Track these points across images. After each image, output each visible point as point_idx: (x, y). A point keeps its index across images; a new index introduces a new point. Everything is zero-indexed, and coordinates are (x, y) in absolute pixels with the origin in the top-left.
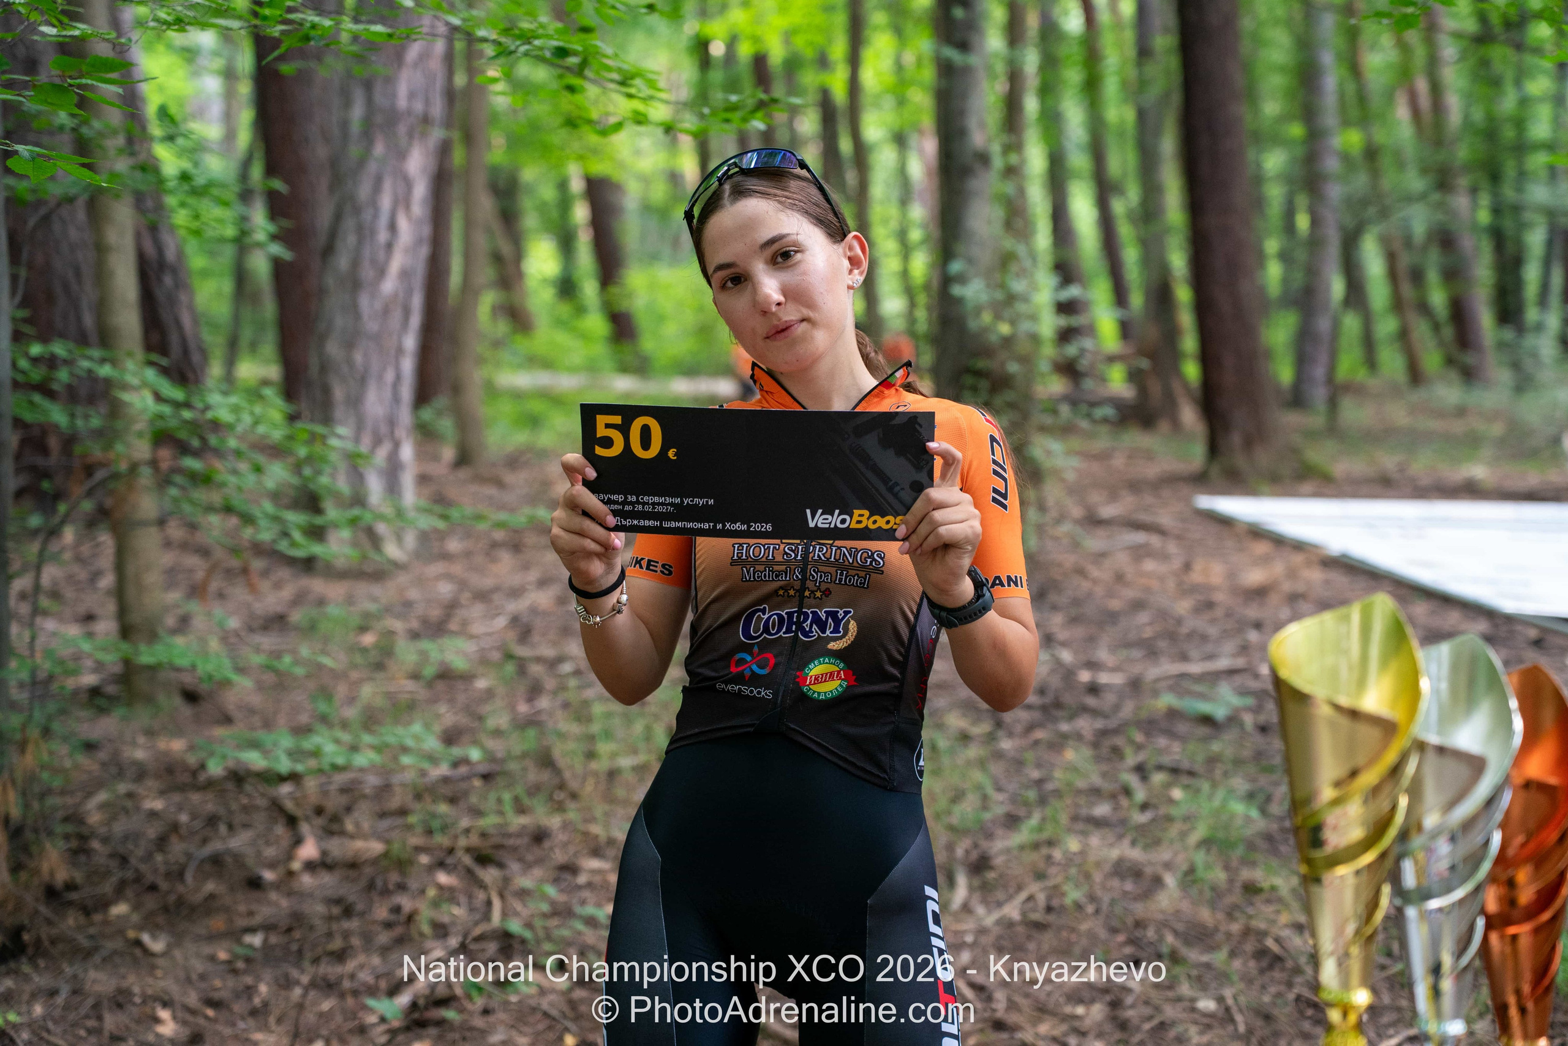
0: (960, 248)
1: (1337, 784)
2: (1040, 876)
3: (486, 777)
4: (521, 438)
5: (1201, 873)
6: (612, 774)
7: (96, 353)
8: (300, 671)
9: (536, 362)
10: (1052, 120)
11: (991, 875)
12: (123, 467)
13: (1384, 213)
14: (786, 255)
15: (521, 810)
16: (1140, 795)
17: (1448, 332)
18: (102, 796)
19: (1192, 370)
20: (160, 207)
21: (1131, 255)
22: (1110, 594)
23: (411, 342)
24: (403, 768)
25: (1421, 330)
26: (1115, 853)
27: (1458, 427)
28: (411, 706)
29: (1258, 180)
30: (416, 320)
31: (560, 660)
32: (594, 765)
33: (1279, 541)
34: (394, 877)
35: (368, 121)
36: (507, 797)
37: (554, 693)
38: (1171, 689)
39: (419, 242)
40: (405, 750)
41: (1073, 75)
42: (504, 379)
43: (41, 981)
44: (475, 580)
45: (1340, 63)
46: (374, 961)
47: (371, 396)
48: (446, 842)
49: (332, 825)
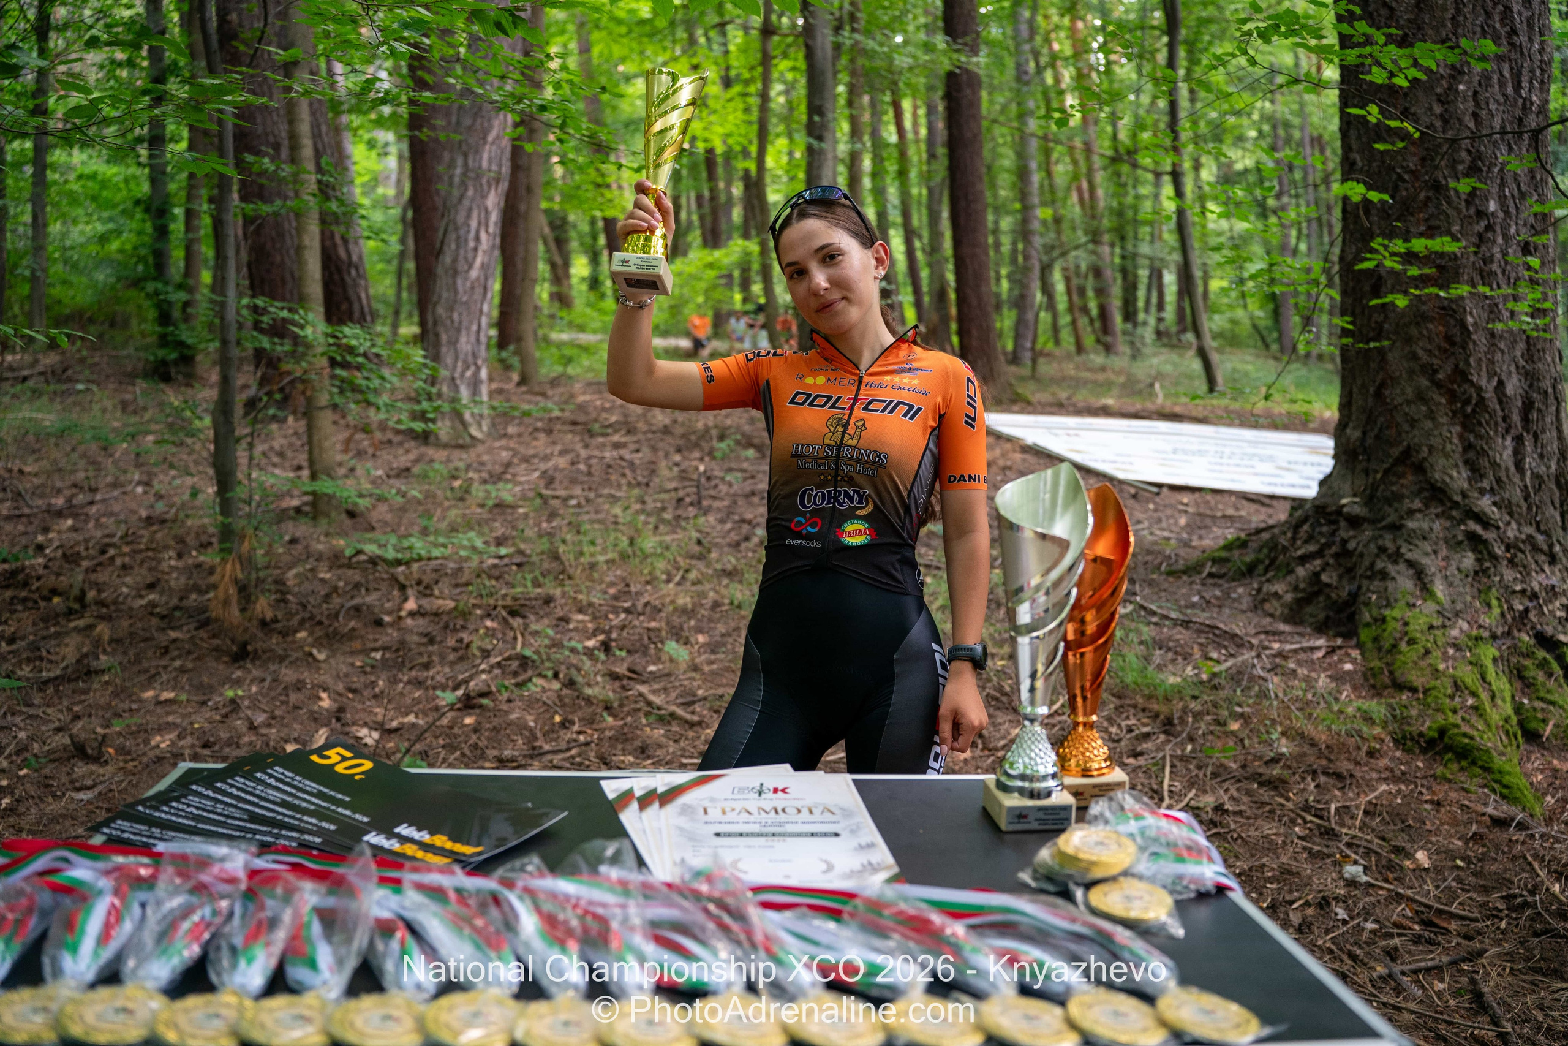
3: (518, 565)
4: (559, 369)
6: (593, 566)
9: (571, 325)
10: (880, 193)
13: (1064, 254)
14: (832, 257)
15: (538, 585)
17: (1097, 325)
18: (297, 570)
21: (924, 274)
25: (1083, 321)
27: (1101, 377)
28: (479, 522)
29: (997, 232)
31: (570, 497)
32: (583, 560)
33: (999, 436)
34: (460, 622)
35: (464, 174)
36: (529, 577)
37: (563, 518)
39: (493, 247)
40: (463, 547)
41: (892, 167)
42: (555, 336)
43: (256, 673)
44: (523, 450)
45: (1040, 168)
46: (447, 670)
47: (463, 339)
48: (492, 602)
49: (425, 590)
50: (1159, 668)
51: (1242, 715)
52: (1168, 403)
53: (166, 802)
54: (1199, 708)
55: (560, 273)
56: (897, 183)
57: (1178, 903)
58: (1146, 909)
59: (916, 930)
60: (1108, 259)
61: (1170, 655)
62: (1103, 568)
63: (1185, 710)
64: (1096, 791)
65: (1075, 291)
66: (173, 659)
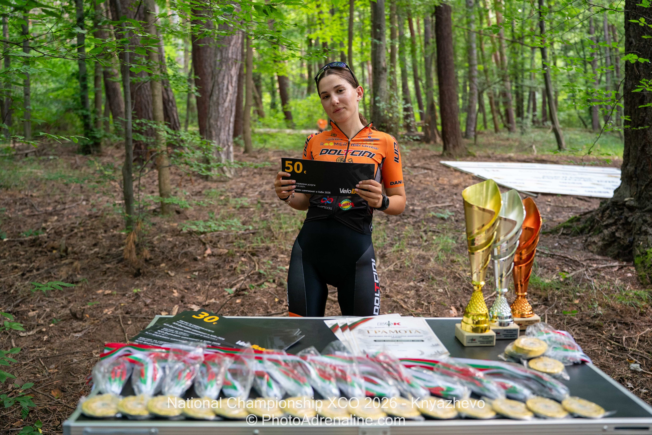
0: (378, 94)
1: (478, 229)
2: (399, 259)
3: (253, 233)
4: (262, 145)
5: (440, 257)
6: (286, 233)
7: (152, 122)
8: (205, 205)
9: (264, 125)
10: (403, 60)
11: (386, 259)
12: (159, 152)
13: (489, 86)
14: (341, 90)
15: (263, 242)
16: (425, 238)
17: (504, 118)
18: (157, 237)
19: (439, 128)
20: (168, 84)
21: (423, 97)
22: (418, 186)
23: (232, 119)
24: (232, 231)
25: (498, 117)
26: (418, 253)
27: (507, 143)
28: (234, 215)
29: (457, 77)
30: (233, 114)
31: (273, 203)
32: (282, 231)
33: (462, 172)
34: (230, 259)
35: (221, 61)
36: (259, 238)
37: (271, 213)
38: (433, 211)
39: (234, 92)
40: (232, 226)
41: (408, 49)
42: (257, 130)
43: (145, 282)
44: (250, 183)
45: (477, 47)
46: (227, 279)
47: (222, 134)
48: (243, 250)
49: (214, 245)
50: (541, 276)
51: (580, 297)
52: (539, 155)
53: (156, 330)
54: (559, 293)
55: (258, 102)
56: (410, 56)
57: (566, 367)
58: (553, 369)
59: (464, 375)
60: (509, 88)
61: (545, 270)
62: (529, 232)
63: (553, 294)
64: (527, 323)
65: (494, 104)
66: (108, 276)
